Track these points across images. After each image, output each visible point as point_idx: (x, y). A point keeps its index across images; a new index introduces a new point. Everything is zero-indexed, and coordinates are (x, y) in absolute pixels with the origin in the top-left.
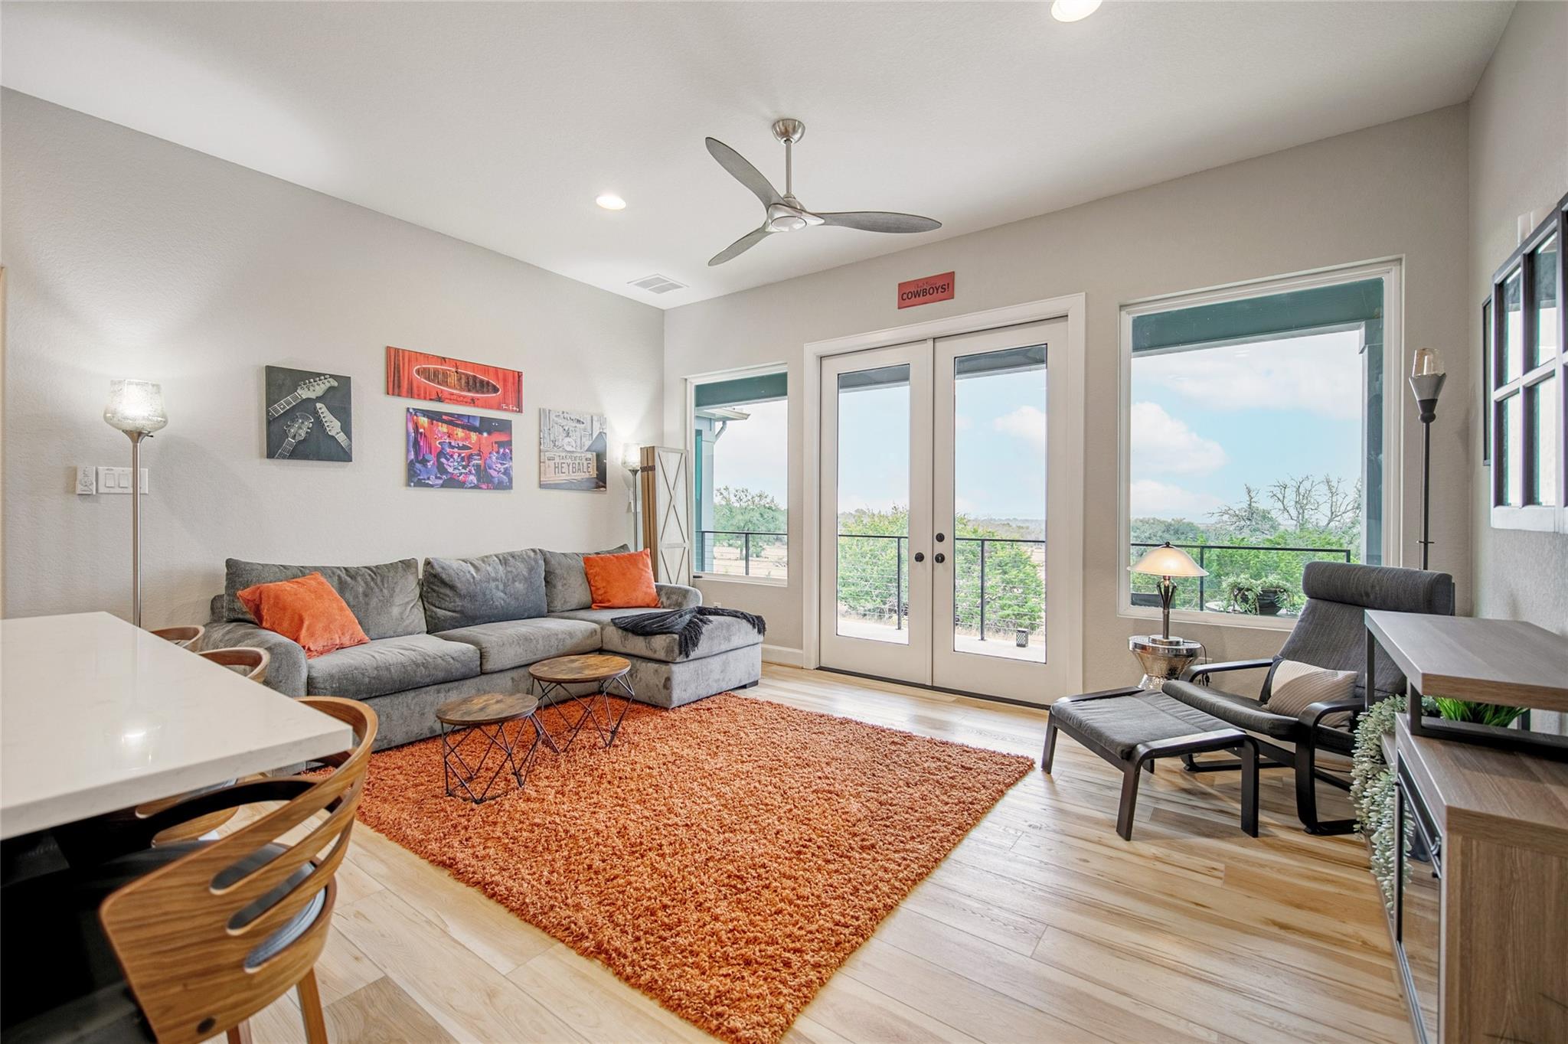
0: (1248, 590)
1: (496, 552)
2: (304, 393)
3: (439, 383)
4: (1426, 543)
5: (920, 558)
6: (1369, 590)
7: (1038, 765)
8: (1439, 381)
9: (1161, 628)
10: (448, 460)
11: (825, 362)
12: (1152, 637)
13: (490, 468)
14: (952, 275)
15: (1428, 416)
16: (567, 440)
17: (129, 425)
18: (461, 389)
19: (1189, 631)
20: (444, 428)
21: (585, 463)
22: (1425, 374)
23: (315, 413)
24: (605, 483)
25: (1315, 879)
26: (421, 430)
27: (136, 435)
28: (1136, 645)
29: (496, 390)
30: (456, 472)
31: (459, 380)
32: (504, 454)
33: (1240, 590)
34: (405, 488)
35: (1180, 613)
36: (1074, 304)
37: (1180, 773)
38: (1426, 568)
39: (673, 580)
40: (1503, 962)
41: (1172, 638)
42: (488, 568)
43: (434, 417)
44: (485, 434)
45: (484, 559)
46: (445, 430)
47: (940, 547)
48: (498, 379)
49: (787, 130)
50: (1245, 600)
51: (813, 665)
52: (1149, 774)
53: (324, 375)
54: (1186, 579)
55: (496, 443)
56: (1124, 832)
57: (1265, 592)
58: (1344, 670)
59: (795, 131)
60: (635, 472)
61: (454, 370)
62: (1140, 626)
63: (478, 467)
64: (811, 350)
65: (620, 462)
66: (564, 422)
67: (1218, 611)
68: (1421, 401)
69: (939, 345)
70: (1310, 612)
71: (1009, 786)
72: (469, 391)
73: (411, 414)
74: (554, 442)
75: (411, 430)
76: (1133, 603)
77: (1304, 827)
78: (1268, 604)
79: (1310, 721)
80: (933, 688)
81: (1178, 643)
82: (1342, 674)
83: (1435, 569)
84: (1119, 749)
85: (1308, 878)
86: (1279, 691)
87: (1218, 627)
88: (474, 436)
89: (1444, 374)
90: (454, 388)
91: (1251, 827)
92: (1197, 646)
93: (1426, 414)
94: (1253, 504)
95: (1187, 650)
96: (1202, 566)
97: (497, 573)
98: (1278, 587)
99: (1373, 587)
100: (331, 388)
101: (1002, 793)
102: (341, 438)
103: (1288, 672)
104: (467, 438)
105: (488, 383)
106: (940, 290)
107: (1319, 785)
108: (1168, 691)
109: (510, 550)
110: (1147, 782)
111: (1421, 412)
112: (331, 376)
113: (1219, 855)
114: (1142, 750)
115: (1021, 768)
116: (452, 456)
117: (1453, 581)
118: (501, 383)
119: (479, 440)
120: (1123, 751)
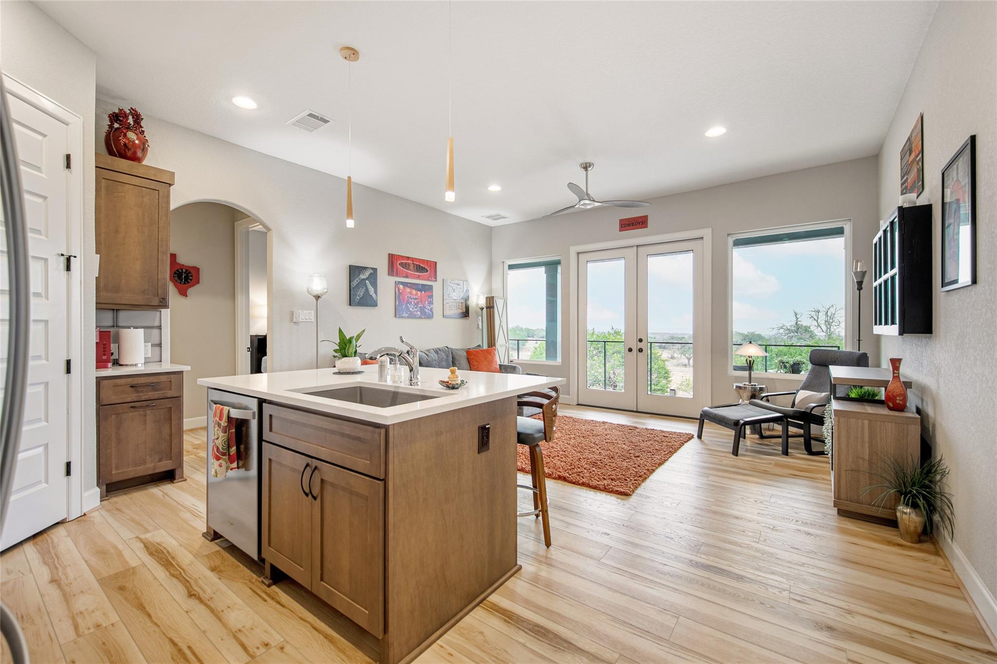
0: (787, 363)
1: (432, 348)
2: (362, 277)
3: (407, 269)
4: (859, 340)
5: (630, 350)
6: (836, 360)
7: (696, 436)
8: (864, 274)
9: (748, 380)
10: (410, 305)
11: (580, 256)
12: (744, 383)
13: (425, 308)
14: (646, 217)
15: (860, 288)
16: (454, 294)
17: (315, 293)
18: (414, 272)
19: (760, 380)
20: (408, 290)
21: (461, 305)
22: (858, 270)
23: (366, 285)
24: (469, 314)
25: (809, 465)
26: (401, 291)
27: (317, 297)
28: (737, 387)
29: (427, 271)
30: (413, 310)
31: (414, 267)
32: (430, 301)
33: (783, 363)
34: (394, 318)
35: (757, 373)
36: (707, 233)
37: (757, 439)
38: (859, 350)
39: (502, 362)
40: (849, 450)
41: (752, 384)
42: (432, 355)
43: (405, 284)
44: (423, 292)
45: (428, 351)
46: (409, 291)
47: (640, 345)
48: (428, 266)
49: (586, 167)
50: (785, 367)
51: (575, 403)
52: (743, 439)
53: (369, 268)
54: (758, 357)
55: (427, 296)
56: (735, 453)
57: (794, 364)
58: (824, 392)
59: (590, 166)
60: (482, 309)
61: (412, 262)
62: (738, 379)
63: (420, 307)
64: (574, 250)
65: (475, 304)
66: (452, 285)
67: (774, 373)
68: (857, 282)
69: (640, 249)
70: (812, 371)
71: (686, 442)
72: (417, 272)
73: (397, 284)
74: (449, 295)
75: (397, 291)
76: (734, 370)
77: (807, 453)
78: (795, 368)
79: (809, 411)
80: (637, 412)
81: (755, 385)
82: (823, 394)
83: (861, 352)
84: (733, 422)
85: (807, 465)
86: (799, 402)
87: (773, 379)
88: (419, 293)
89: (866, 271)
90: (412, 271)
91: (786, 453)
92: (764, 386)
93: (859, 287)
94: (799, 323)
95: (759, 388)
96: (766, 352)
97: (435, 357)
98: (800, 361)
99: (837, 359)
100: (371, 273)
101: (683, 444)
102: (374, 295)
103: (802, 394)
104: (417, 294)
105: (424, 268)
106: (641, 223)
107: (813, 442)
108: (751, 404)
109: (438, 347)
110: (743, 441)
111: (857, 286)
112: (371, 268)
113: (772, 460)
114: (742, 422)
115: (691, 437)
116: (411, 303)
117: (868, 355)
118: (429, 268)
119: (421, 294)
120: (734, 422)
